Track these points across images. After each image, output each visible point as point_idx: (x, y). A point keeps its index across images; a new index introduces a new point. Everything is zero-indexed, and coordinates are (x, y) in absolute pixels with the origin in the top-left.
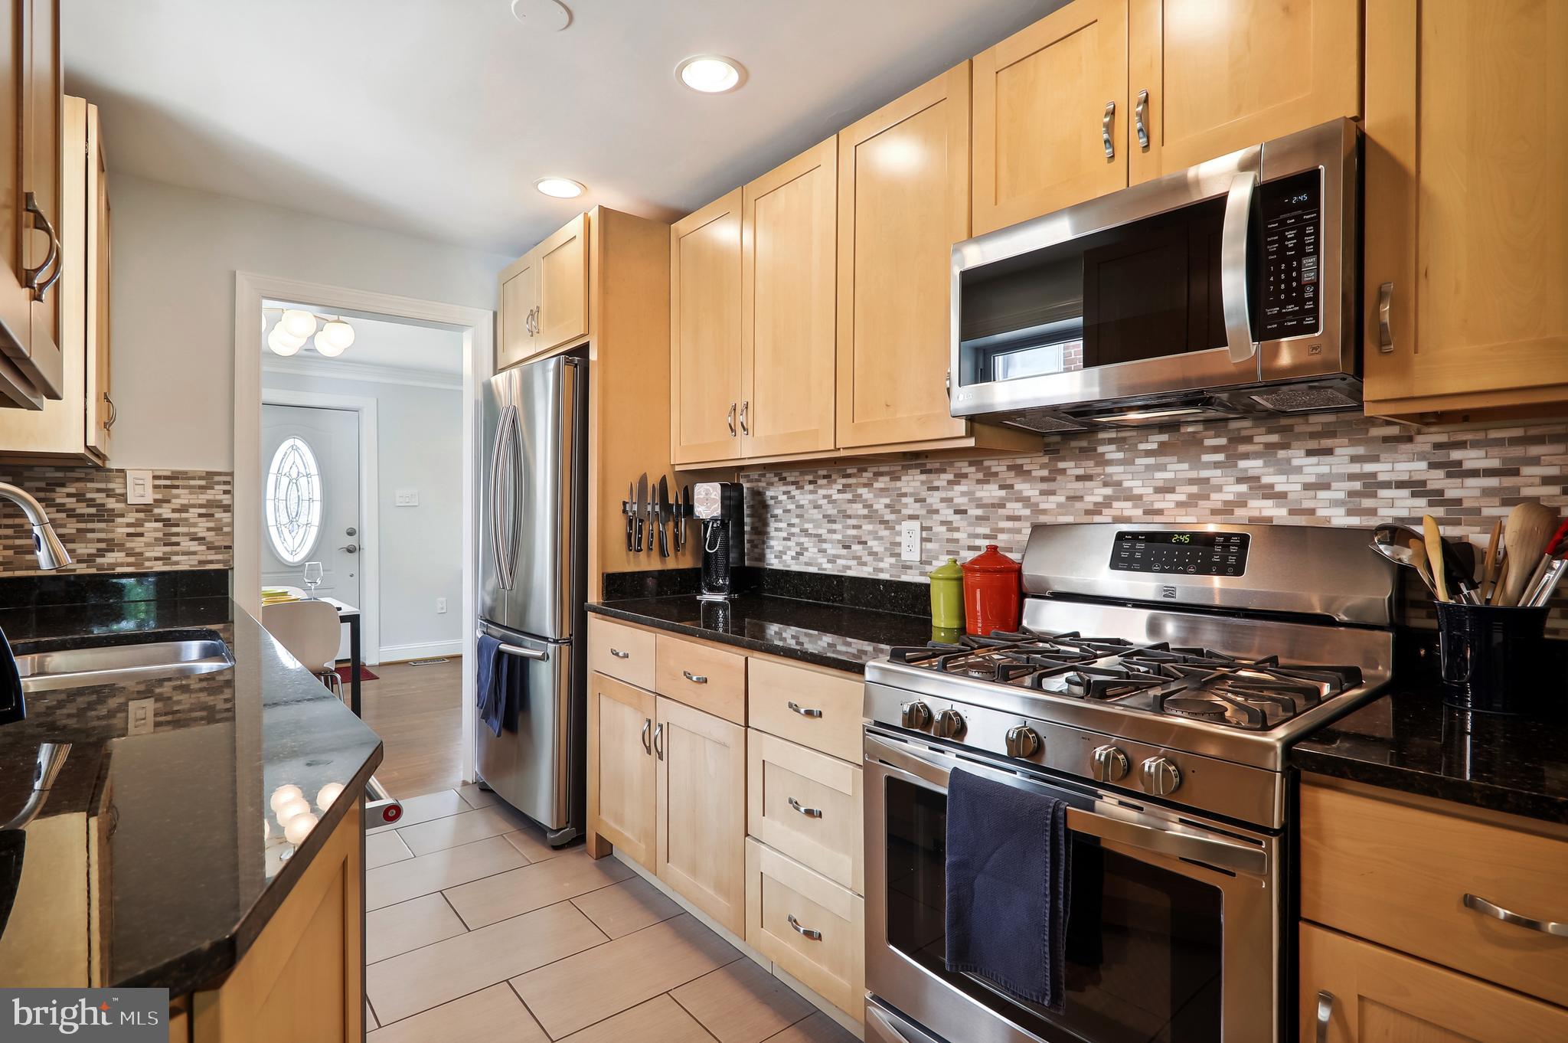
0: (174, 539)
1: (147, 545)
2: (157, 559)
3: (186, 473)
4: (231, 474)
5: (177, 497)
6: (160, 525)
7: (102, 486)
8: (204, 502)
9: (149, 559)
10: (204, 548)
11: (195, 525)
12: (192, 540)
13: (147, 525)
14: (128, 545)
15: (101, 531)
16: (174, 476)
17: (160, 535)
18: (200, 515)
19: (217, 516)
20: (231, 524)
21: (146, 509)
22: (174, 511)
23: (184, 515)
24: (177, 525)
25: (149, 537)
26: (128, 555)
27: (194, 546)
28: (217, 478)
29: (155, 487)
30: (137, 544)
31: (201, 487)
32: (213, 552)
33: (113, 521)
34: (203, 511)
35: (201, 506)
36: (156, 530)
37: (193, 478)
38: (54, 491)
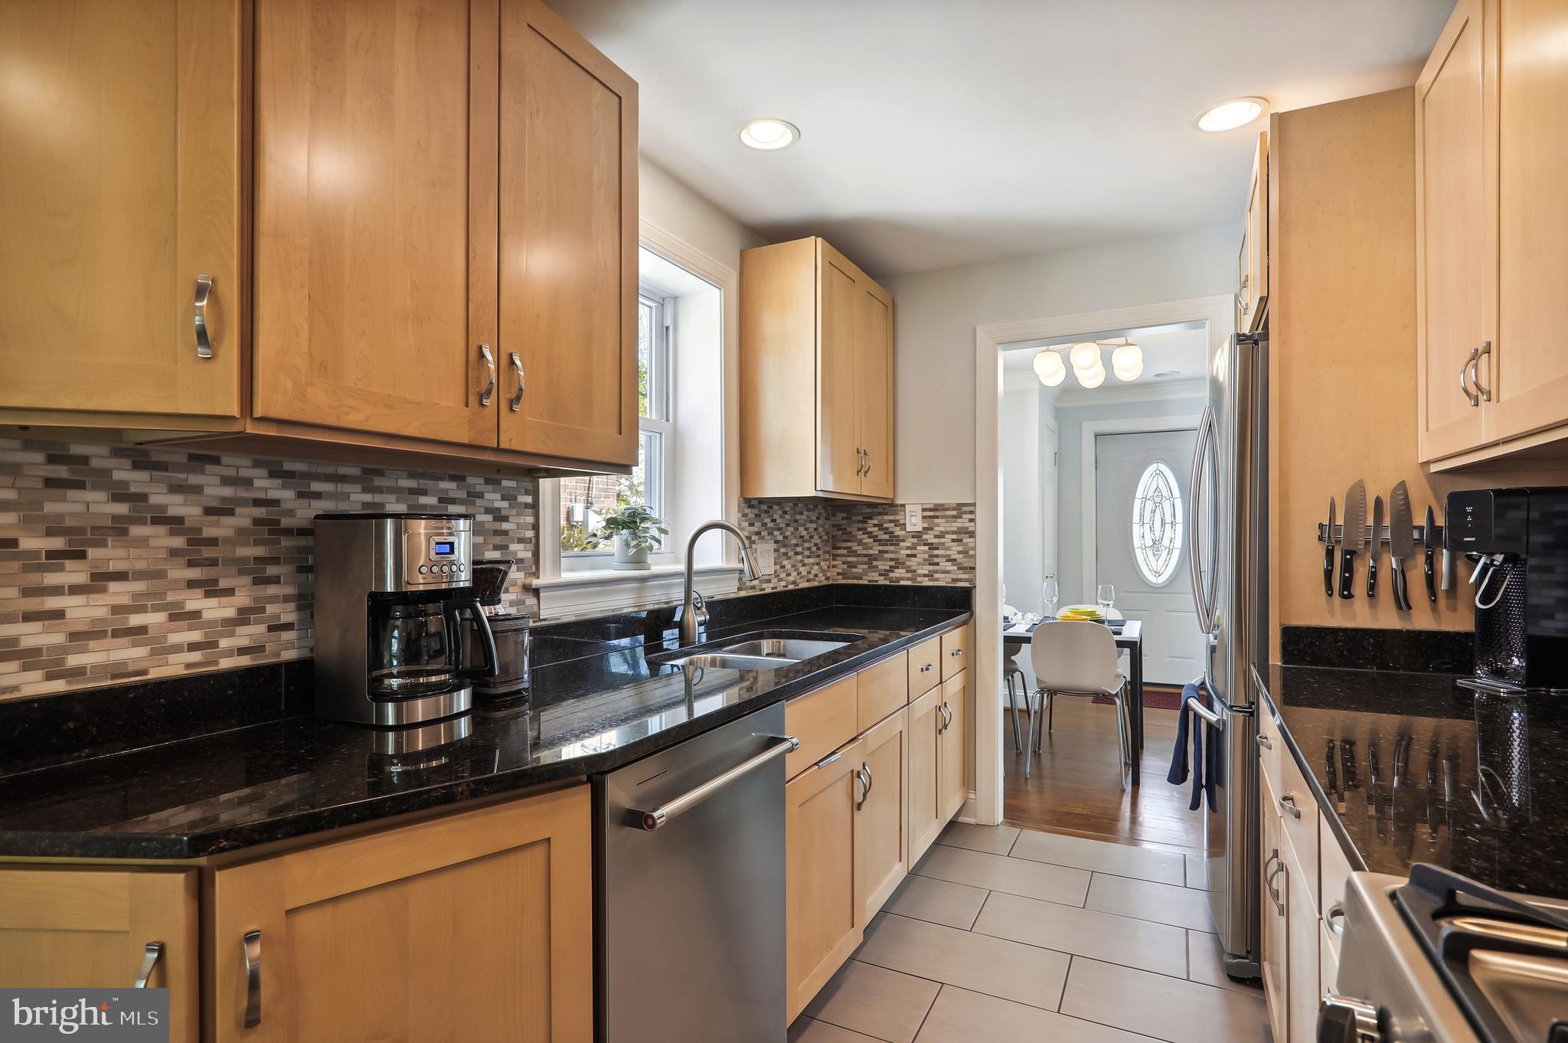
0: (936, 560)
1: (919, 564)
2: (925, 576)
3: (943, 505)
4: (974, 505)
5: (938, 525)
6: (926, 548)
7: (892, 518)
8: (956, 529)
9: (920, 576)
10: (955, 568)
11: (949, 548)
12: (948, 561)
13: (919, 548)
14: (907, 563)
15: (892, 552)
16: (937, 508)
17: (926, 556)
18: (953, 540)
19: (965, 541)
20: (974, 548)
21: (917, 535)
22: (936, 537)
23: (942, 540)
24: (937, 549)
25: (921, 557)
26: (907, 572)
27: (949, 566)
28: (965, 509)
29: (924, 517)
30: (912, 563)
31: (953, 517)
32: (961, 571)
33: (898, 545)
34: (955, 537)
35: (953, 533)
36: (924, 552)
37: (948, 510)
38: (866, 522)
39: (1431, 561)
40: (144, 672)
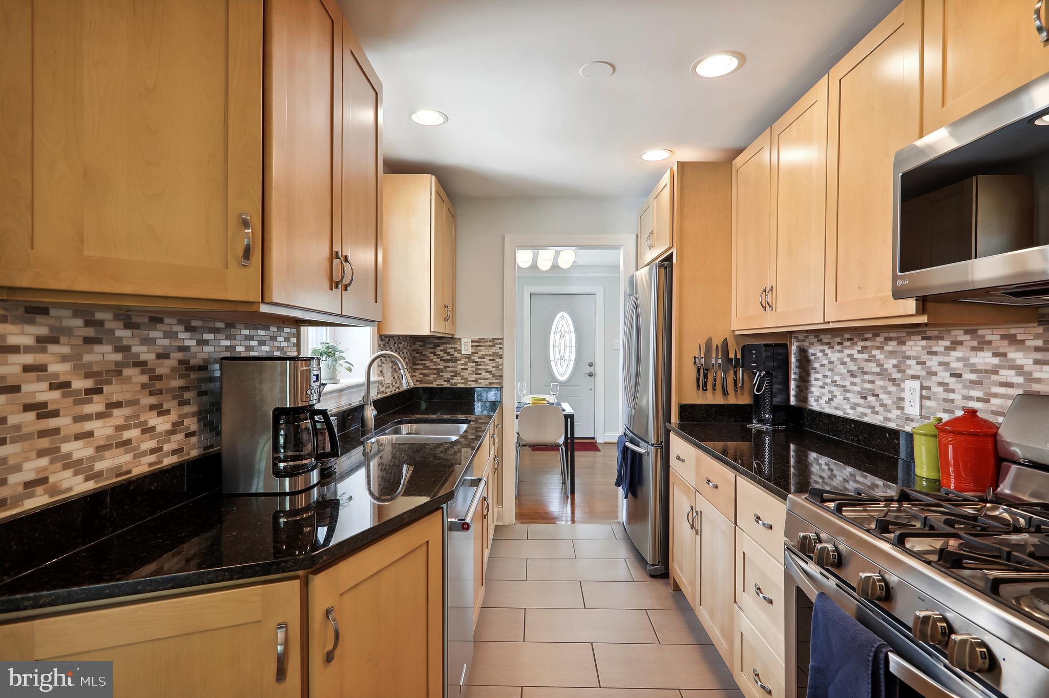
0: (479, 372)
1: (469, 374)
2: (473, 381)
3: (484, 339)
4: (502, 339)
5: (481, 351)
6: (474, 364)
7: (452, 346)
8: (491, 353)
9: (469, 381)
10: (491, 376)
11: (487, 365)
12: (486, 372)
13: (469, 364)
14: (462, 374)
15: (452, 367)
16: (480, 341)
17: (474, 369)
18: (490, 360)
19: (496, 360)
20: (502, 365)
21: (468, 357)
22: (479, 358)
23: (483, 360)
24: (480, 365)
25: (470, 370)
26: (462, 379)
27: (487, 375)
28: (497, 341)
29: (472, 346)
30: (465, 373)
31: (490, 346)
32: (494, 378)
33: (456, 362)
34: (491, 358)
35: (490, 355)
36: (472, 367)
37: (487, 342)
38: (436, 349)
39: (735, 373)
40: (129, 472)
